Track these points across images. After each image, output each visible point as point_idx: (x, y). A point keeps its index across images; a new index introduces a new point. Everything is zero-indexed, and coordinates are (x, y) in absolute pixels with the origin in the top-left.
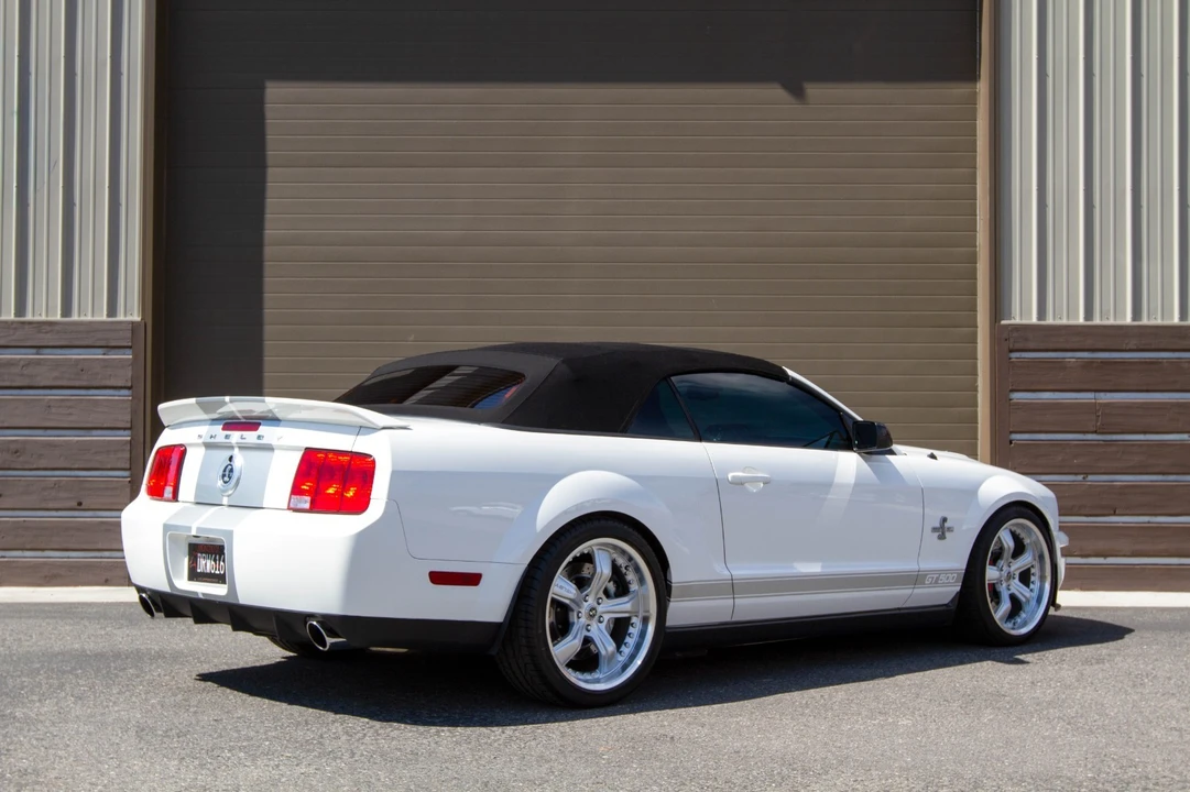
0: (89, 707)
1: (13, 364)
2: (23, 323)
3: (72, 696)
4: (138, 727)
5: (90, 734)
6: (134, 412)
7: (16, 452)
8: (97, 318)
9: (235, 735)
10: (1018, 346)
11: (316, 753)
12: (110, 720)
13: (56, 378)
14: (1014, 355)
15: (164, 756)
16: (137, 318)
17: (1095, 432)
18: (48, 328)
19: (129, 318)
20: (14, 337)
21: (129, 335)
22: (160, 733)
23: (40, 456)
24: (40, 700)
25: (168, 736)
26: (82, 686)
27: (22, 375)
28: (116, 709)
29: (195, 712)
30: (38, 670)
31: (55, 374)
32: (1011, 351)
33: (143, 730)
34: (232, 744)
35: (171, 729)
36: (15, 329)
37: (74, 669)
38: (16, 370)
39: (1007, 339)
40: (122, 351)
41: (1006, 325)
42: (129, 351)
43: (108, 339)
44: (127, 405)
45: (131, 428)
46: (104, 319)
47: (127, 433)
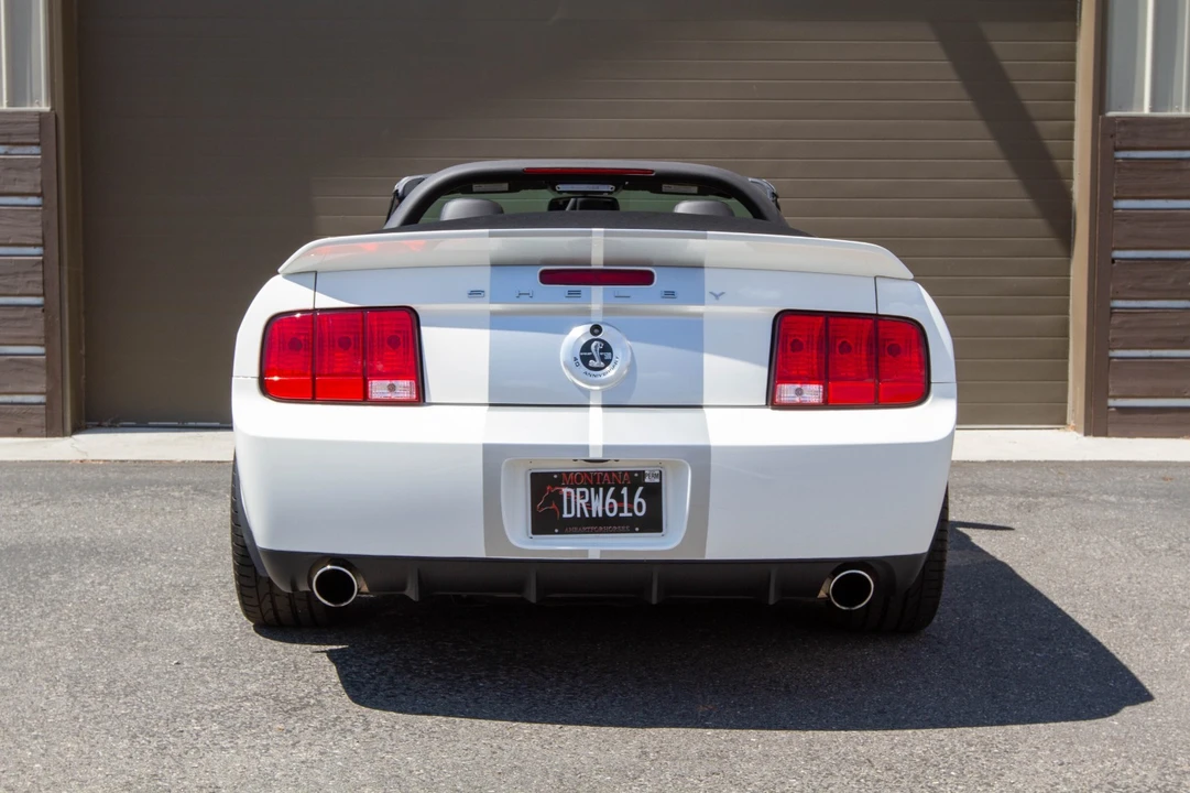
4: (70, 677)
6: (45, 224)
10: (1124, 144)
14: (1121, 154)
16: (45, 108)
19: (36, 108)
21: (36, 127)
22: (101, 687)
32: (1117, 149)
33: (77, 683)
34: (199, 707)
35: (115, 681)
39: (1113, 134)
40: (28, 150)
41: (1113, 118)
42: (36, 150)
43: (10, 135)
44: (37, 216)
45: (43, 245)
46: (4, 108)
47: (39, 250)
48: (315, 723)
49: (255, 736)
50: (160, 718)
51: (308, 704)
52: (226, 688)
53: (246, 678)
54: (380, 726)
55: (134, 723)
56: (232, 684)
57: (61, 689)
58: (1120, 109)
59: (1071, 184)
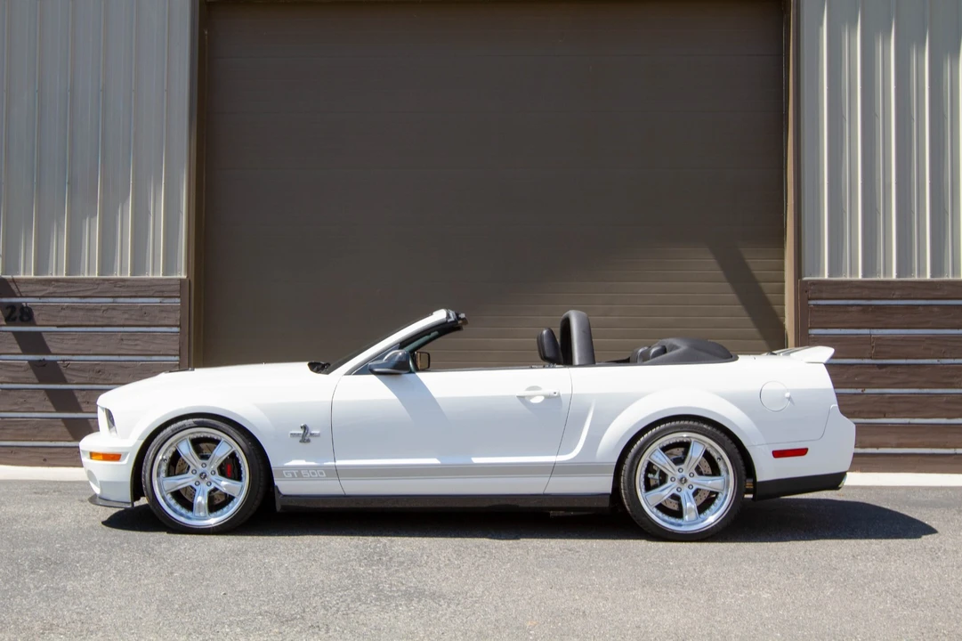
0: (125, 581)
1: (96, 310)
2: (104, 280)
3: (115, 569)
4: (160, 601)
5: (120, 608)
6: (181, 344)
7: (99, 371)
8: (156, 277)
9: (235, 609)
10: (814, 296)
11: (298, 629)
12: (139, 594)
13: (126, 319)
14: (812, 302)
16: (184, 276)
17: (871, 358)
18: (123, 284)
19: (179, 276)
20: (99, 290)
21: (178, 287)
22: (177, 606)
23: (116, 375)
24: (89, 574)
25: (182, 610)
26: (126, 559)
27: (103, 317)
28: (146, 581)
29: (208, 585)
31: (126, 316)
32: (810, 299)
34: (231, 619)
35: (185, 603)
36: (98, 284)
37: (122, 543)
38: (98, 314)
39: (806, 291)
40: (173, 300)
41: (806, 281)
42: (178, 300)
43: (163, 292)
44: (176, 338)
45: (180, 355)
46: (161, 276)
47: (177, 358)
49: (260, 635)
50: (207, 624)
51: (295, 618)
52: (249, 608)
53: (262, 603)
55: (191, 627)
56: (253, 606)
57: (154, 607)
58: (810, 275)
59: (784, 320)
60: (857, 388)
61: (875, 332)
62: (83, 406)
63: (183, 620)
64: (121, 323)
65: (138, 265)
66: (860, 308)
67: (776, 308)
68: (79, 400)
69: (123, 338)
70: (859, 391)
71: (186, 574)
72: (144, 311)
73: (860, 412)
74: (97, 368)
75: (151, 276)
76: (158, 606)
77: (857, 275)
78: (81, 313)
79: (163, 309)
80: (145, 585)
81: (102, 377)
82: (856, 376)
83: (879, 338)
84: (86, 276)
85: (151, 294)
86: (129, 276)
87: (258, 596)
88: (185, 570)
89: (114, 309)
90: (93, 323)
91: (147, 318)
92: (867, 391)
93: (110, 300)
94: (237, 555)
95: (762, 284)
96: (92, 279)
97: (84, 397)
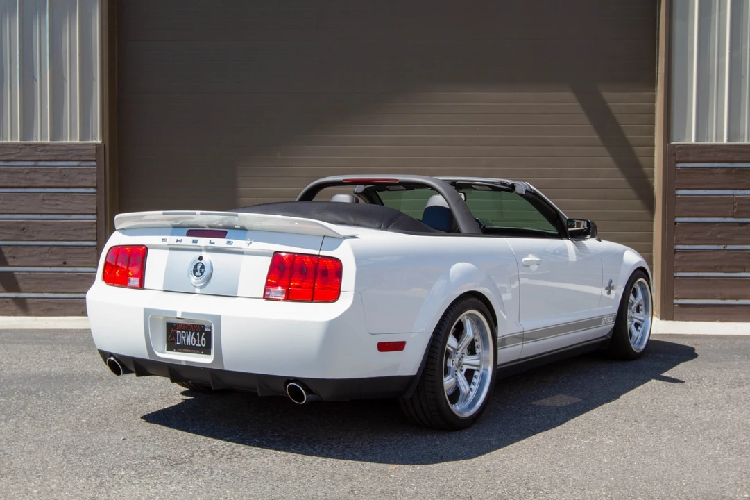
0: (37, 427)
1: (19, 172)
2: (26, 145)
3: (29, 416)
4: (66, 445)
5: (30, 452)
6: (98, 203)
7: (24, 229)
8: (73, 142)
9: (133, 453)
10: (681, 159)
12: (48, 439)
13: (47, 181)
14: (679, 165)
15: (77, 474)
16: (99, 141)
17: (733, 217)
18: (42, 148)
19: (94, 142)
20: (20, 154)
21: (94, 152)
22: (80, 451)
23: (39, 232)
24: (6, 421)
25: (84, 455)
26: (40, 406)
27: (25, 179)
28: (56, 428)
29: (110, 431)
30: (14, 391)
31: (47, 178)
32: (677, 162)
34: (128, 462)
35: (89, 448)
36: (21, 149)
37: (38, 390)
38: (21, 176)
39: (675, 154)
40: (90, 163)
41: (674, 145)
42: (94, 163)
43: (81, 156)
44: (94, 199)
45: (97, 214)
46: (78, 141)
47: (95, 217)
48: (186, 472)
49: (151, 478)
50: (106, 467)
51: (185, 462)
52: (145, 452)
53: (157, 447)
54: (219, 473)
55: (91, 470)
56: (148, 451)
57: (60, 452)
58: (679, 140)
59: (653, 181)
60: (719, 244)
61: (738, 192)
62: (10, 261)
63: (85, 464)
64: (43, 185)
65: (57, 131)
66: (724, 170)
67: (646, 170)
68: (6, 255)
69: (45, 198)
70: (721, 247)
71: (93, 420)
72: (63, 174)
73: (722, 267)
74: (22, 226)
75: (69, 141)
76: (64, 450)
77: (722, 138)
78: (6, 175)
79: (80, 172)
80: (55, 431)
81: (27, 234)
82: (719, 233)
83: (740, 199)
84: (9, 141)
85: (69, 158)
86: (48, 141)
87: (154, 441)
88: (92, 417)
89: (36, 171)
90: (17, 185)
91: (66, 180)
92: (729, 247)
93: (33, 163)
94: (140, 402)
95: (635, 148)
96: (15, 144)
97: (10, 252)
